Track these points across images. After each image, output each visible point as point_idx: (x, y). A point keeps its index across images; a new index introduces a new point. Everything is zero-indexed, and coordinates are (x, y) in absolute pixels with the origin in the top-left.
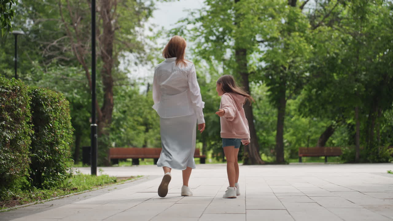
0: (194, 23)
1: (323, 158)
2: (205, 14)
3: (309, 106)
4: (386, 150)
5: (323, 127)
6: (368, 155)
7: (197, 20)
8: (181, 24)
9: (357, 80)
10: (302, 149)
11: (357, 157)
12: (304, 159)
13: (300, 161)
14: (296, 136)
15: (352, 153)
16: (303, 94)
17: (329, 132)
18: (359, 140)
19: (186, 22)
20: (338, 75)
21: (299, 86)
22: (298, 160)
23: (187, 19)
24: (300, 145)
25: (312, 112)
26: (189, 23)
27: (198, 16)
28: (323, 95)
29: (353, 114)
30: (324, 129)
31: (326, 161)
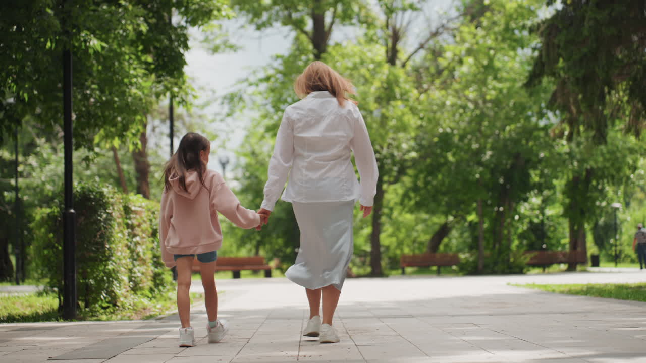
0: (257, 85)
1: (434, 268)
2: (271, 72)
3: (416, 196)
4: (520, 257)
5: (435, 224)
6: (495, 263)
7: (261, 80)
8: (239, 86)
9: (480, 164)
10: (404, 257)
11: (481, 266)
12: (409, 270)
13: (403, 273)
14: (397, 237)
15: (474, 262)
16: (407, 180)
17: (444, 231)
18: (483, 243)
19: (246, 84)
20: (454, 155)
21: (402, 172)
22: (400, 271)
23: (246, 80)
24: (402, 250)
25: (419, 206)
26: (251, 84)
27: (262, 75)
28: (434, 183)
29: (474, 209)
30: (436, 228)
31: (439, 273)
